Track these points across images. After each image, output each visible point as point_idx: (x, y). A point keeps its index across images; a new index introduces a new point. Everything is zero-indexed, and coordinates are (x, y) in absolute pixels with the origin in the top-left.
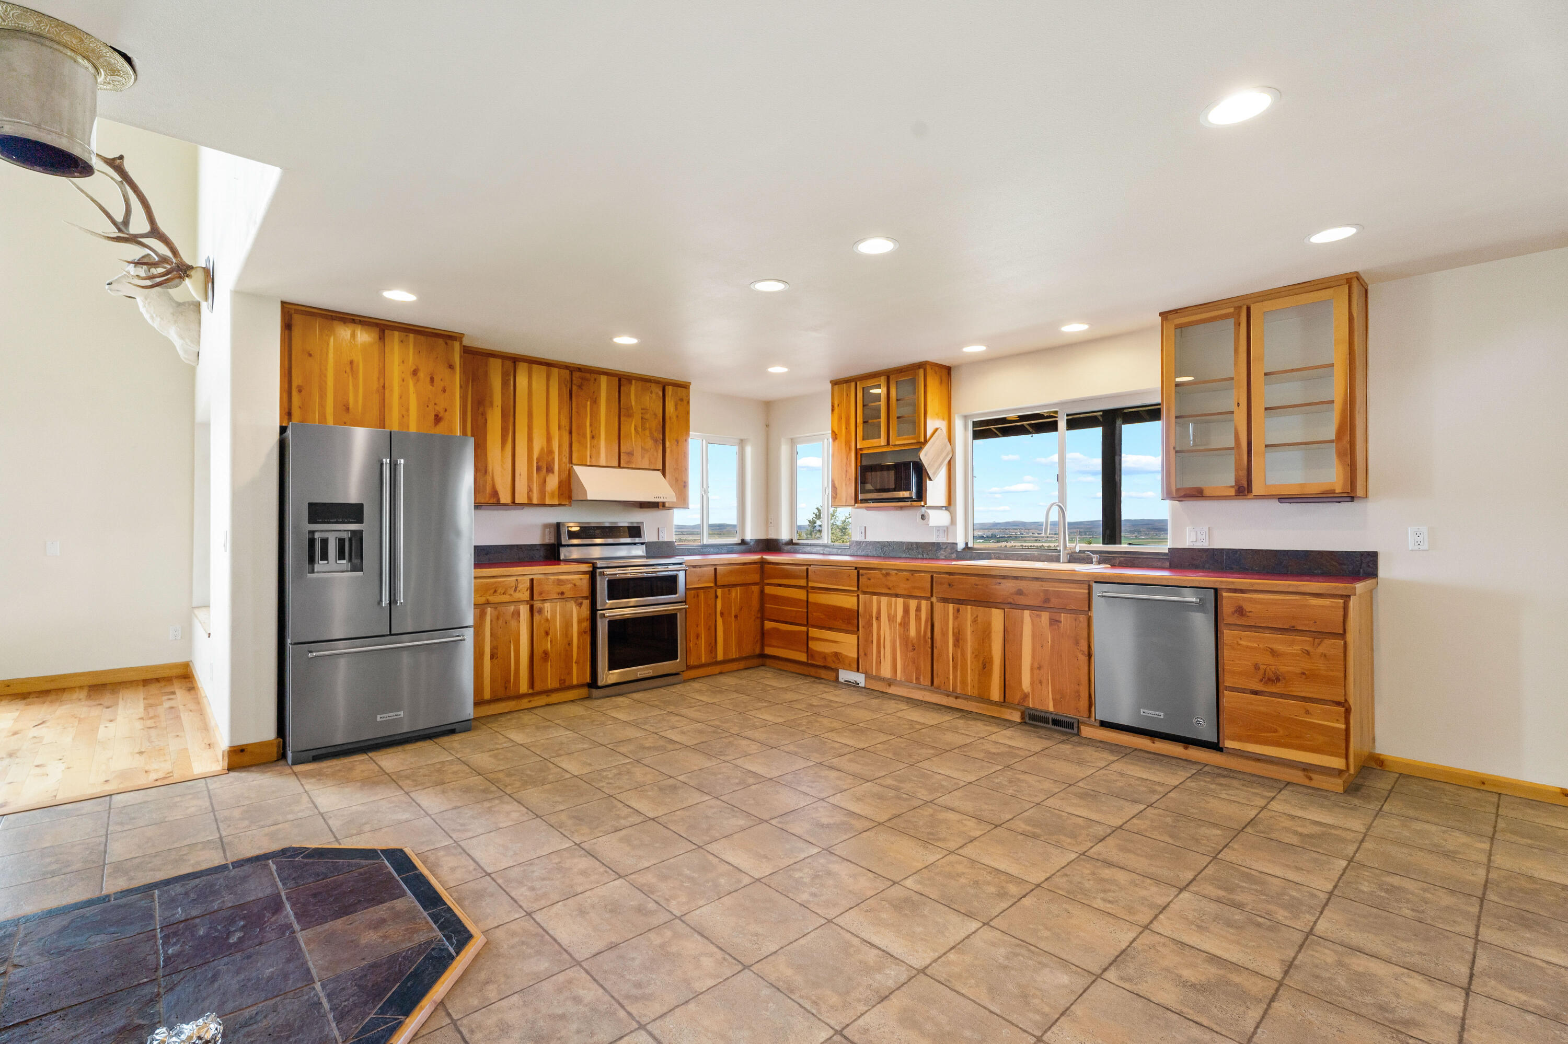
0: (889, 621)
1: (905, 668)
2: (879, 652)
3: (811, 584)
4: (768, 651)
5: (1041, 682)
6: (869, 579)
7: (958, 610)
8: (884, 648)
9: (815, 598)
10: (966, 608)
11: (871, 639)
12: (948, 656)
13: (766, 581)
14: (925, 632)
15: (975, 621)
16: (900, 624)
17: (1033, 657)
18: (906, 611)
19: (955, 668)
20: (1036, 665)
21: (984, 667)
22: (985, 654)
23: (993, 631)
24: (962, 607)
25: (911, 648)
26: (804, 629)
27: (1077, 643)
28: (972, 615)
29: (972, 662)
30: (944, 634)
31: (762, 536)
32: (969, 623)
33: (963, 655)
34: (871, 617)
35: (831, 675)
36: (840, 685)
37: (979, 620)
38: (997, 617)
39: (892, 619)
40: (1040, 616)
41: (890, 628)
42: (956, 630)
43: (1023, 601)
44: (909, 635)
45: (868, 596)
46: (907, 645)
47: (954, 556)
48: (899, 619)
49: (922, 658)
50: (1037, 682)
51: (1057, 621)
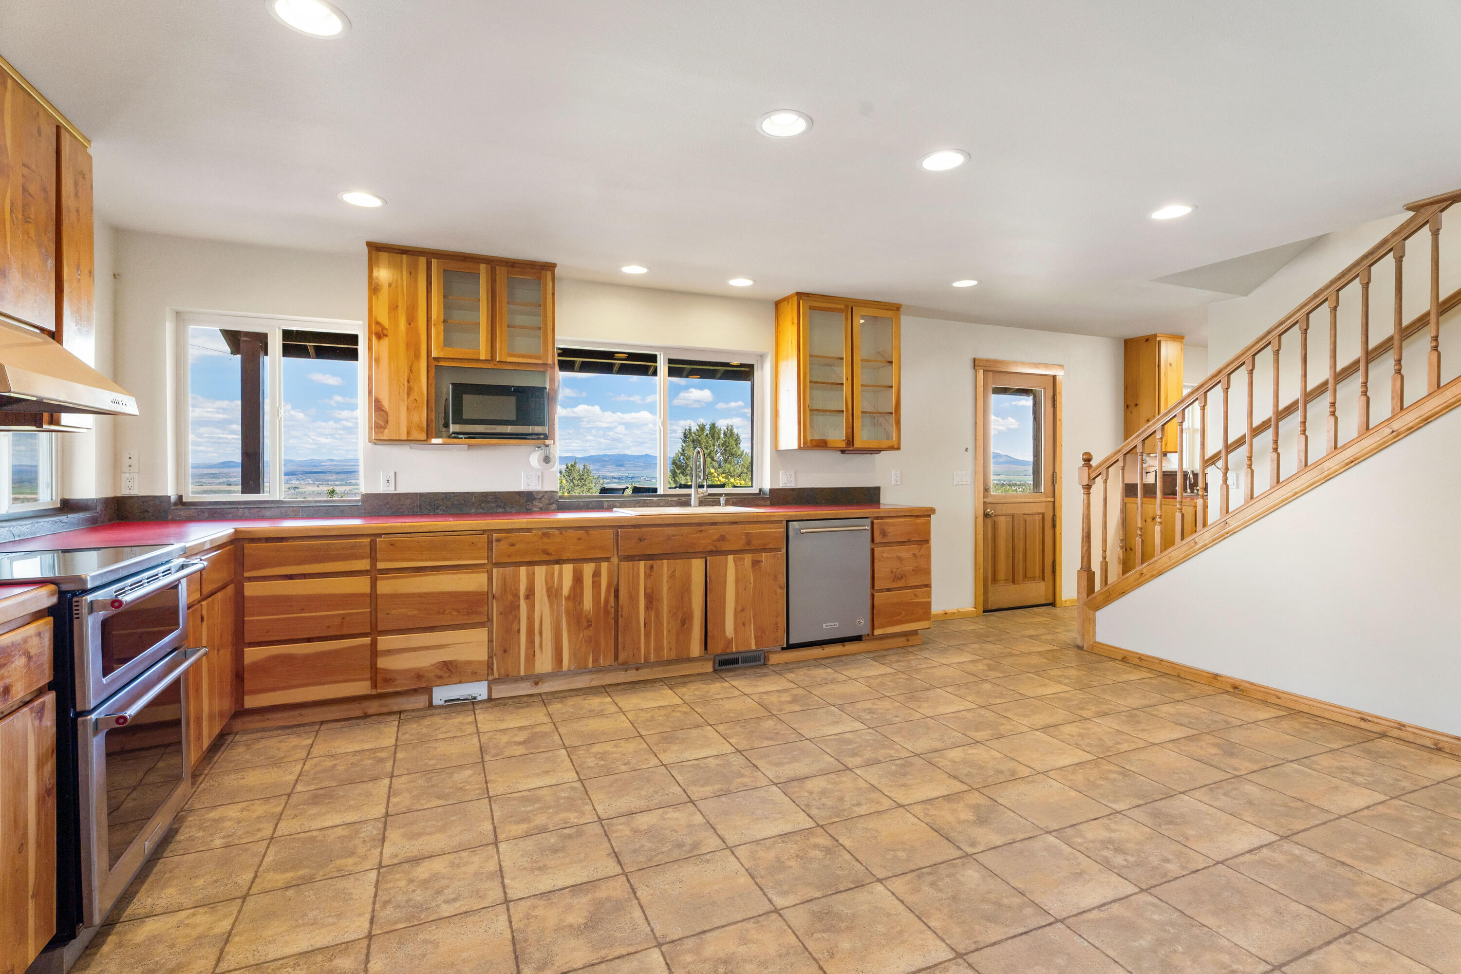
0: (549, 596)
1: (574, 654)
2: (531, 642)
3: (380, 565)
4: (250, 702)
5: (744, 624)
6: (513, 545)
7: (652, 567)
8: (541, 634)
9: (385, 587)
10: (663, 564)
11: (515, 627)
12: (638, 622)
13: (246, 574)
14: (607, 601)
15: (672, 576)
16: (568, 598)
17: (737, 602)
18: (578, 579)
19: (647, 635)
20: (740, 608)
21: (683, 623)
22: (685, 610)
23: (693, 582)
24: (657, 563)
25: (585, 624)
26: (367, 640)
27: (776, 578)
28: (668, 570)
29: (669, 623)
30: (633, 598)
31: (109, 494)
32: (665, 579)
33: (658, 616)
34: (517, 596)
35: (420, 701)
36: (437, 711)
37: (677, 574)
38: (697, 566)
39: (553, 593)
40: (743, 559)
41: (551, 605)
42: (649, 591)
43: (726, 547)
44: (582, 610)
45: (509, 570)
46: (578, 622)
47: (554, 506)
48: (566, 591)
49: (602, 634)
50: (740, 624)
51: (759, 561)
